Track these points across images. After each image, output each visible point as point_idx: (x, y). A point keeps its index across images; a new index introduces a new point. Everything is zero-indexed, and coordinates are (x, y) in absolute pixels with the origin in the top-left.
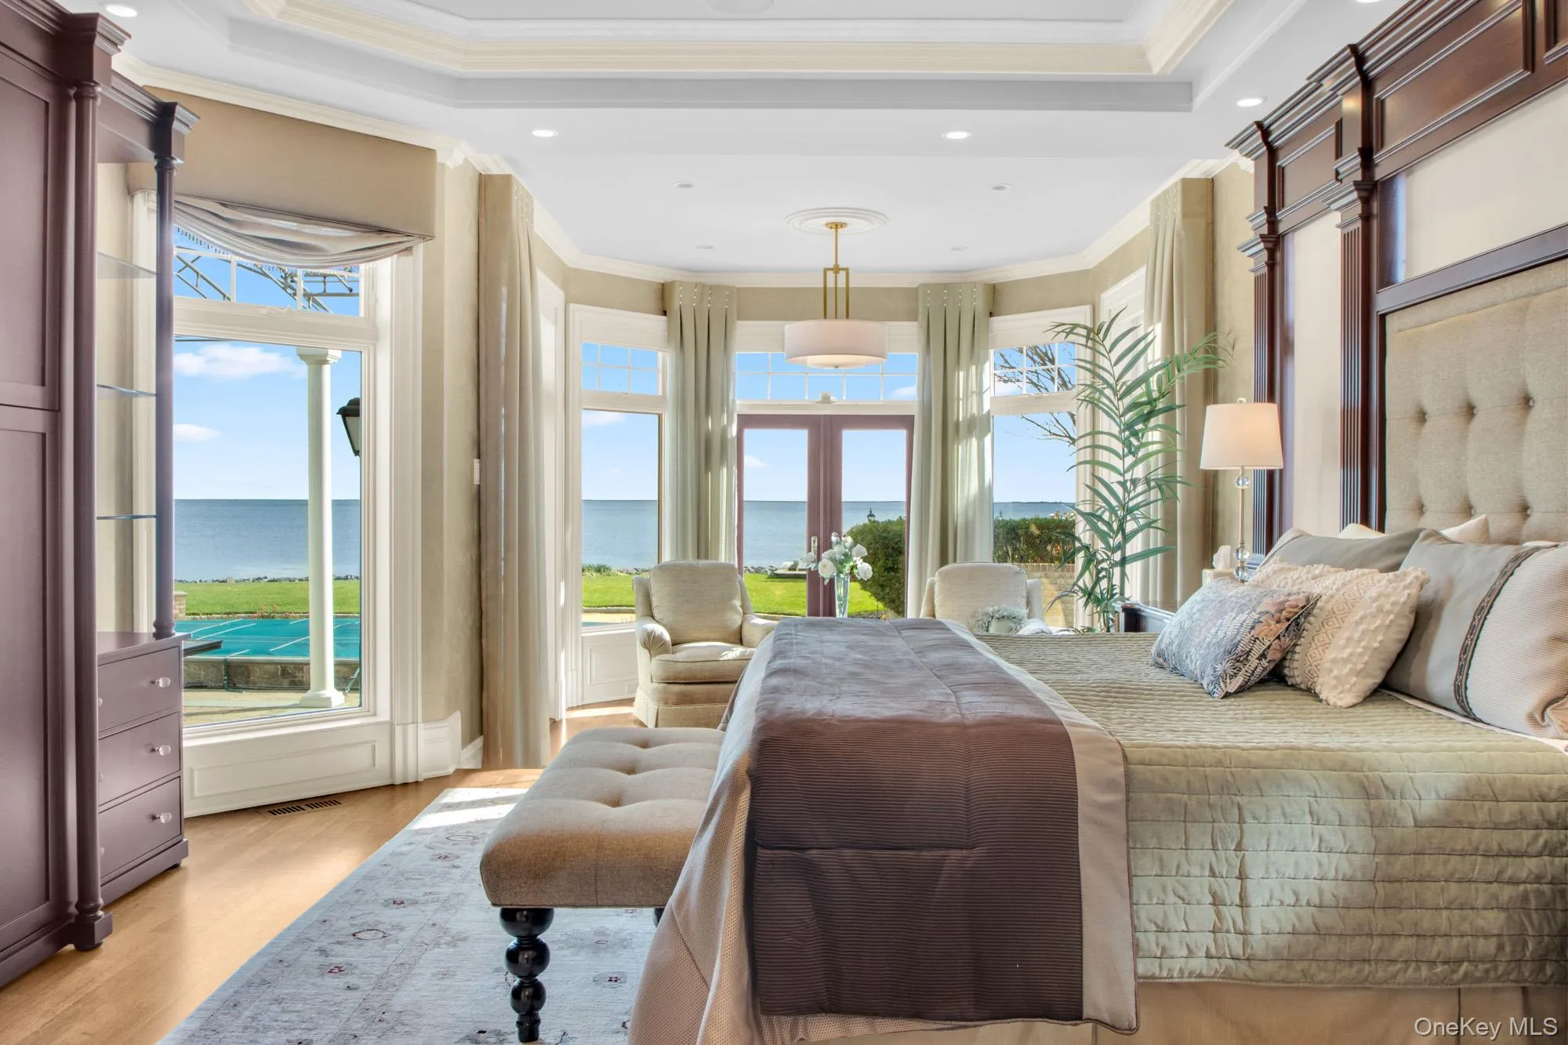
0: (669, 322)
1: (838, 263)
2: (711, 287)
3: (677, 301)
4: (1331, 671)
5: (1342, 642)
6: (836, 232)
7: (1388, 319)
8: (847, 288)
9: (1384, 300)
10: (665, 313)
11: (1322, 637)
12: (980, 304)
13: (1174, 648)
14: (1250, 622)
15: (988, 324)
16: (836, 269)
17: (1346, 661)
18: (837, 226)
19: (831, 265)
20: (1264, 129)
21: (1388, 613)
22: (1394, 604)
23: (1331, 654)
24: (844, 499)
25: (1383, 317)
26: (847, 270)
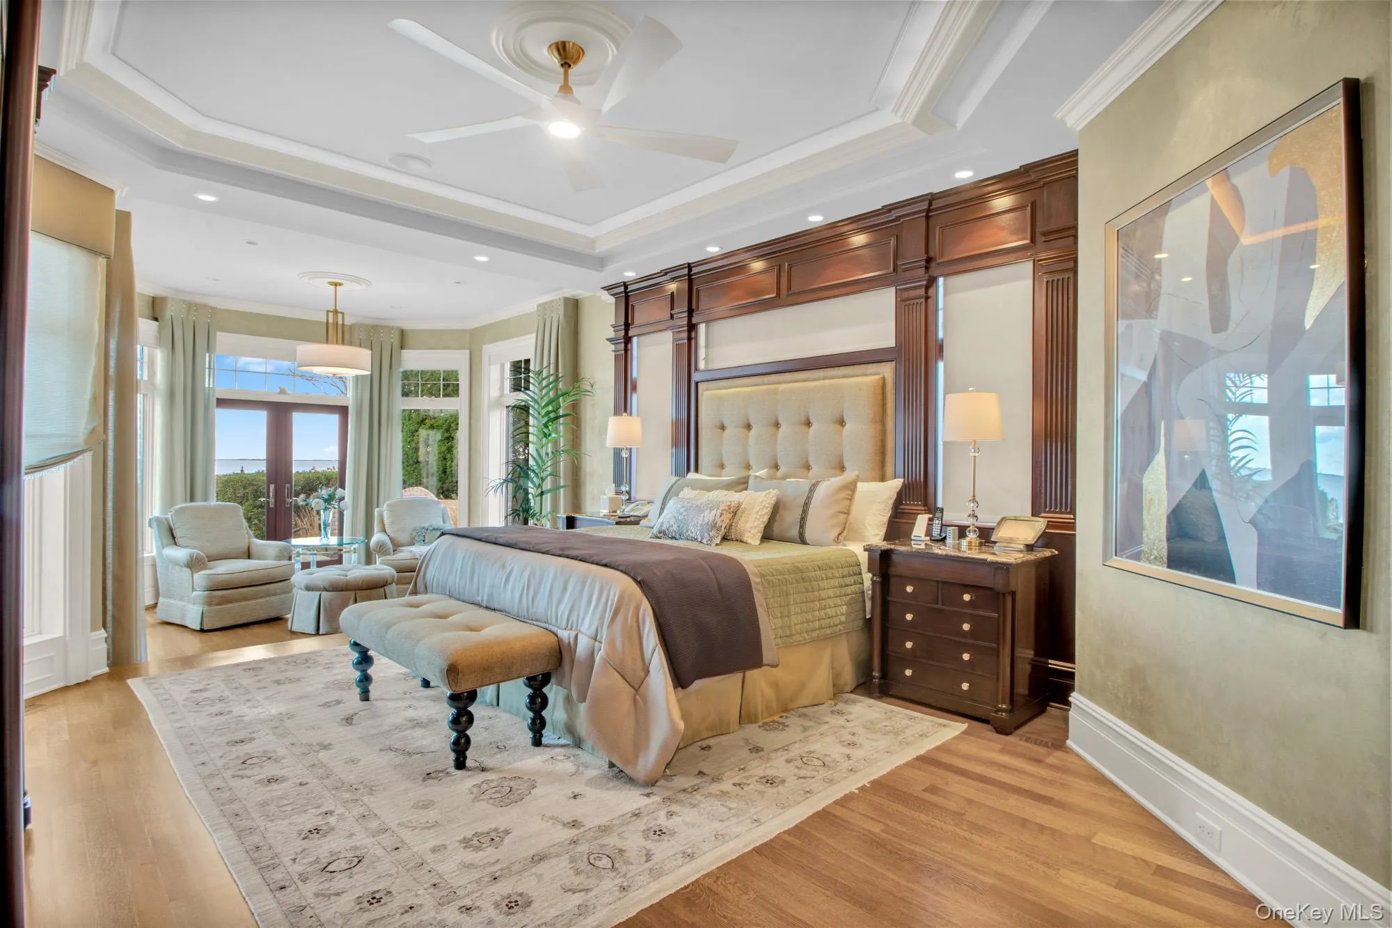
0: (160, 327)
1: (337, 308)
2: (196, 305)
3: (170, 311)
4: (750, 532)
5: (753, 519)
6: (336, 288)
7: (699, 384)
8: (343, 324)
9: (696, 377)
10: (156, 319)
11: (743, 518)
12: (396, 341)
13: (675, 528)
14: (718, 514)
15: (400, 353)
16: (336, 312)
17: (755, 527)
18: (336, 285)
19: (332, 308)
20: (625, 285)
21: (767, 507)
22: (769, 504)
23: (749, 525)
24: (293, 459)
25: (697, 383)
26: (343, 313)
